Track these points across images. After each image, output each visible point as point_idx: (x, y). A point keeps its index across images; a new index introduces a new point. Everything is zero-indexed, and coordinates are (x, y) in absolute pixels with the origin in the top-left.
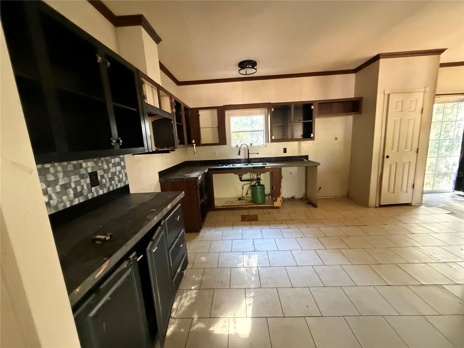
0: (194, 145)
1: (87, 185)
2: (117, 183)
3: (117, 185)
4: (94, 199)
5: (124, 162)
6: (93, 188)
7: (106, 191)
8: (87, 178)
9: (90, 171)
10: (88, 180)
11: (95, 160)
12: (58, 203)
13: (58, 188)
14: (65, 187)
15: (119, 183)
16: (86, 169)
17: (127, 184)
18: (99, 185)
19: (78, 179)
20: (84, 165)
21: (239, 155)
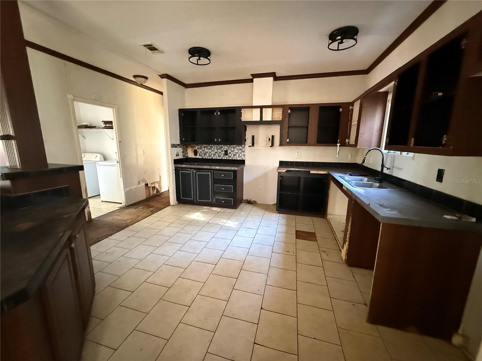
0: (338, 145)
1: (223, 154)
3: (237, 158)
4: (225, 160)
5: (244, 149)
6: (225, 156)
7: (230, 159)
11: (228, 146)
12: (213, 156)
14: (216, 153)
16: (224, 149)
17: (244, 159)
18: (228, 155)
19: (220, 151)
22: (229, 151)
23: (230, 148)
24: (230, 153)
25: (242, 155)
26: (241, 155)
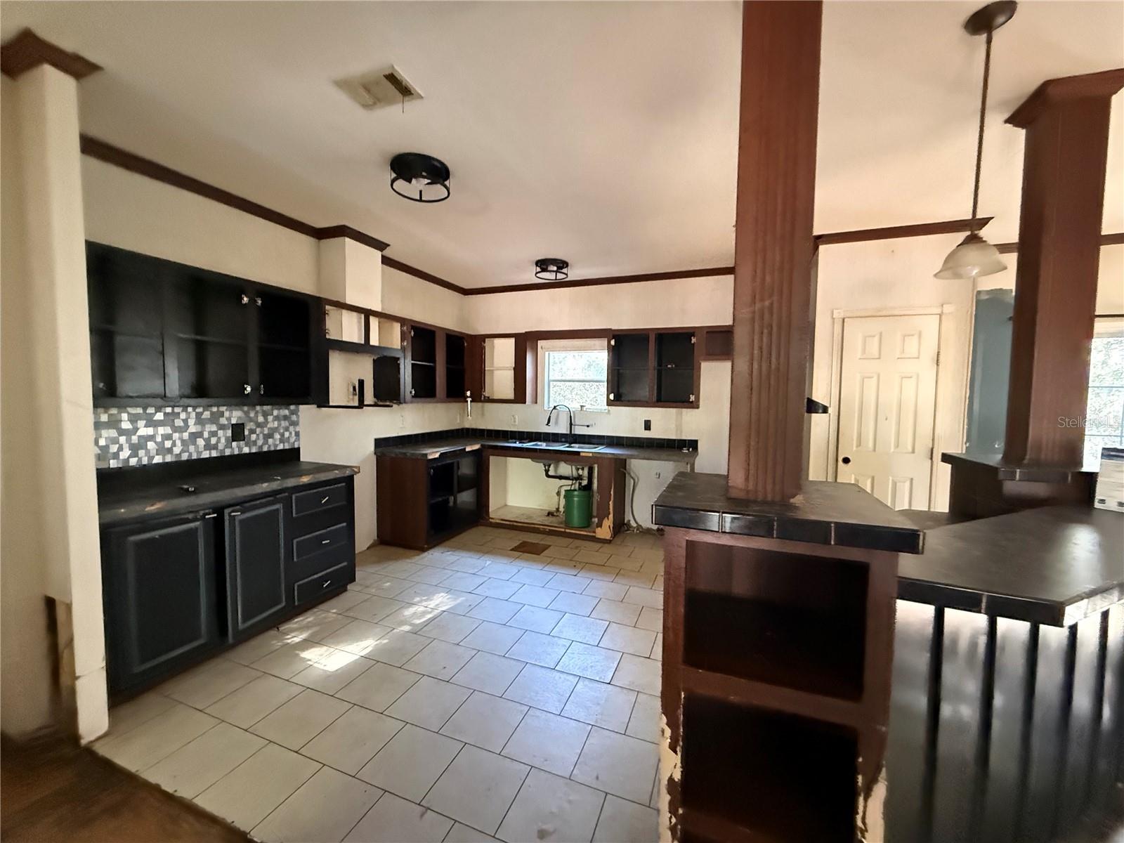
0: (469, 400)
1: (227, 439)
2: (278, 442)
3: (276, 446)
4: (232, 457)
5: (298, 416)
6: (234, 444)
7: (254, 450)
8: (229, 429)
9: (234, 421)
10: (229, 433)
11: (246, 408)
12: (183, 451)
13: (186, 435)
14: (195, 436)
15: (280, 442)
16: (229, 419)
17: (296, 446)
18: (244, 440)
19: (214, 428)
20: (227, 414)
21: (547, 425)
22: (248, 427)
23: (253, 415)
25: (291, 433)
26: (287, 434)
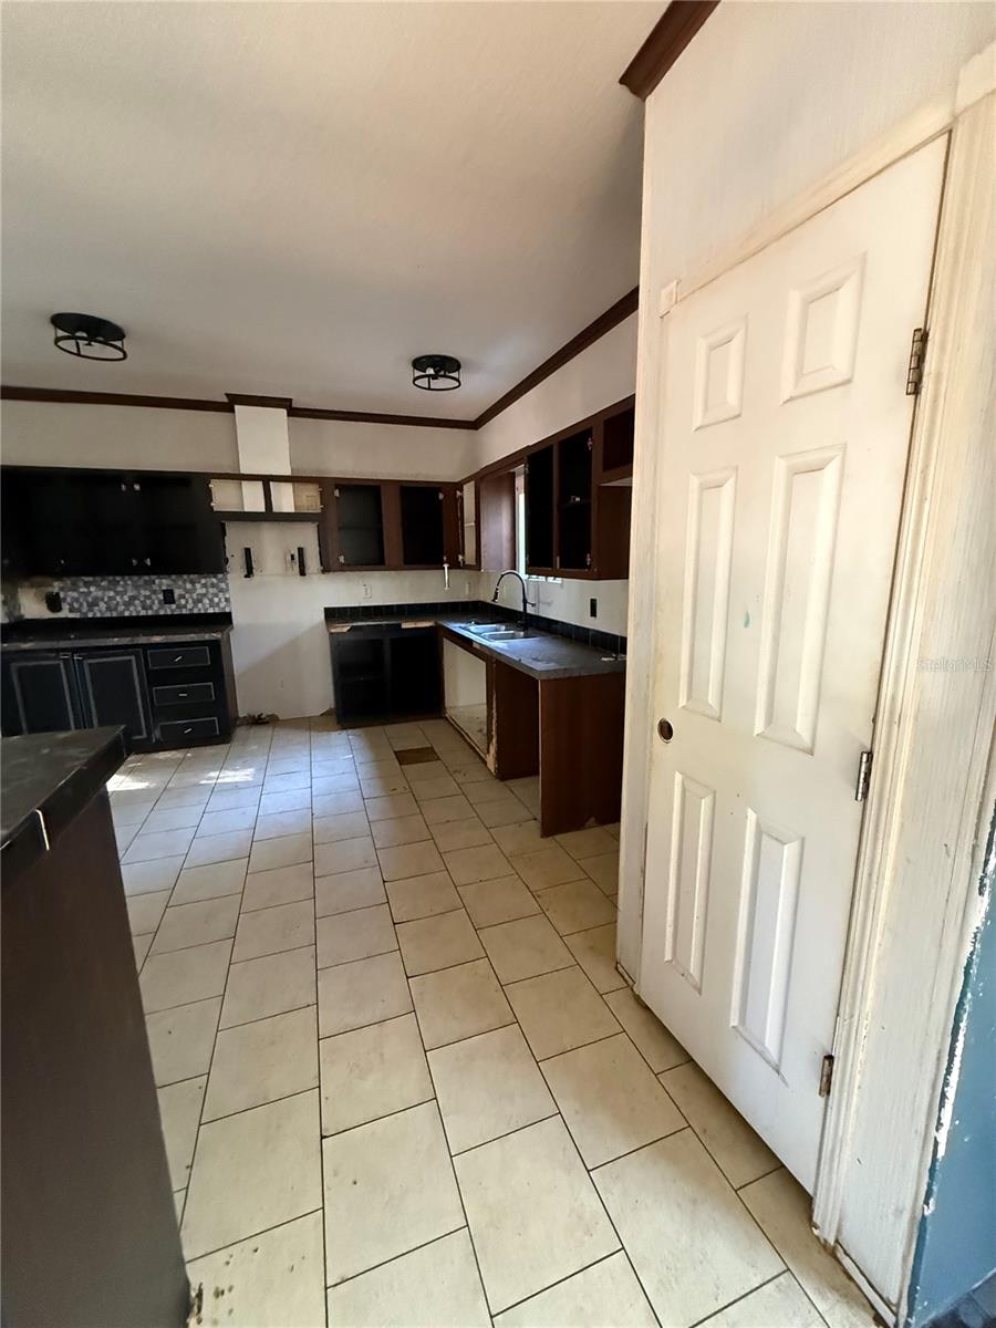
0: (446, 566)
1: (160, 602)
3: (207, 609)
4: (166, 616)
5: (226, 584)
6: (167, 606)
7: (185, 612)
8: (160, 594)
9: (164, 588)
10: (161, 597)
11: (174, 577)
12: (125, 610)
13: (126, 598)
14: (133, 598)
15: (210, 607)
16: (160, 585)
17: (227, 610)
18: (175, 603)
19: (148, 593)
20: (157, 581)
21: (494, 600)
22: (177, 592)
23: (180, 583)
24: (183, 597)
25: (220, 599)
26: (216, 600)
